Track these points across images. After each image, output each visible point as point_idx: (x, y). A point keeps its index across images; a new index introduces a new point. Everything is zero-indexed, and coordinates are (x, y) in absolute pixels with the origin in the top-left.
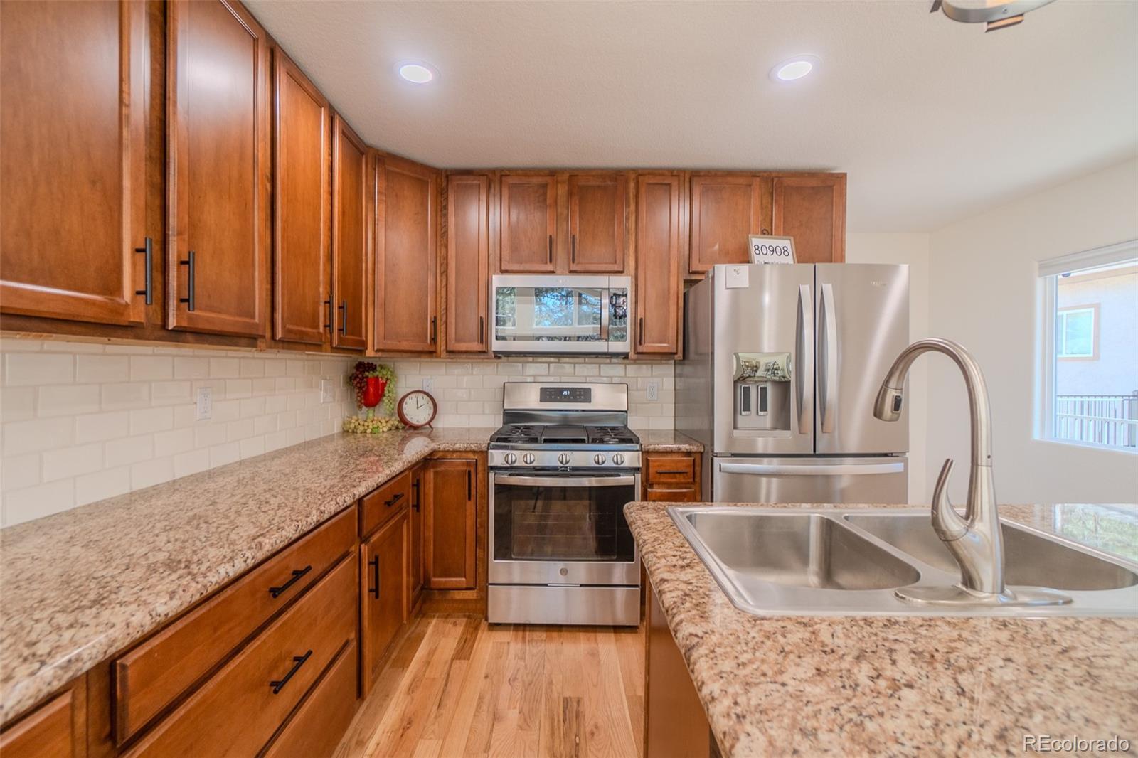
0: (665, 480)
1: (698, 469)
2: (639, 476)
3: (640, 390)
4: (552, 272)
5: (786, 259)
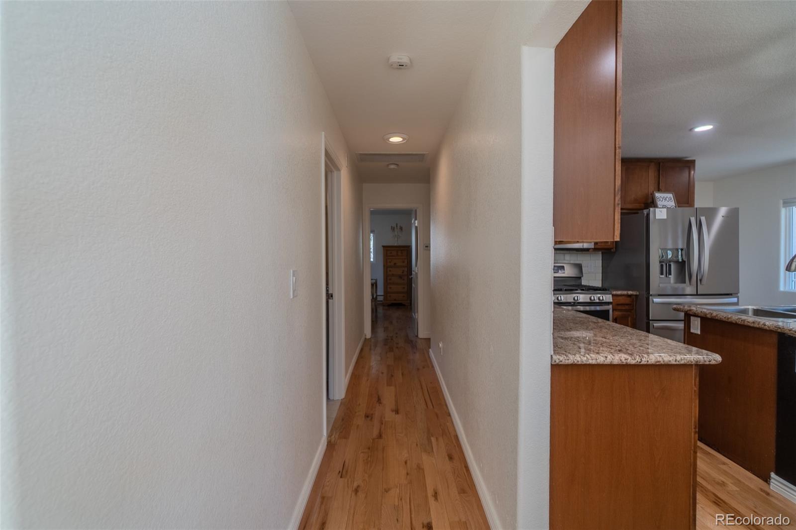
0: (621, 308)
1: (634, 303)
2: (611, 306)
3: (585, 267)
5: (672, 204)
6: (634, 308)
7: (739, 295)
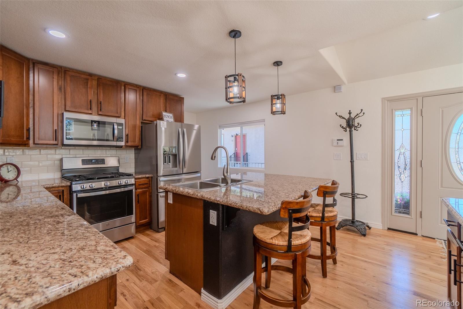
0: (141, 187)
1: (151, 182)
2: (134, 187)
3: (122, 159)
4: (91, 114)
5: (172, 120)
6: (151, 185)
7: (201, 172)
